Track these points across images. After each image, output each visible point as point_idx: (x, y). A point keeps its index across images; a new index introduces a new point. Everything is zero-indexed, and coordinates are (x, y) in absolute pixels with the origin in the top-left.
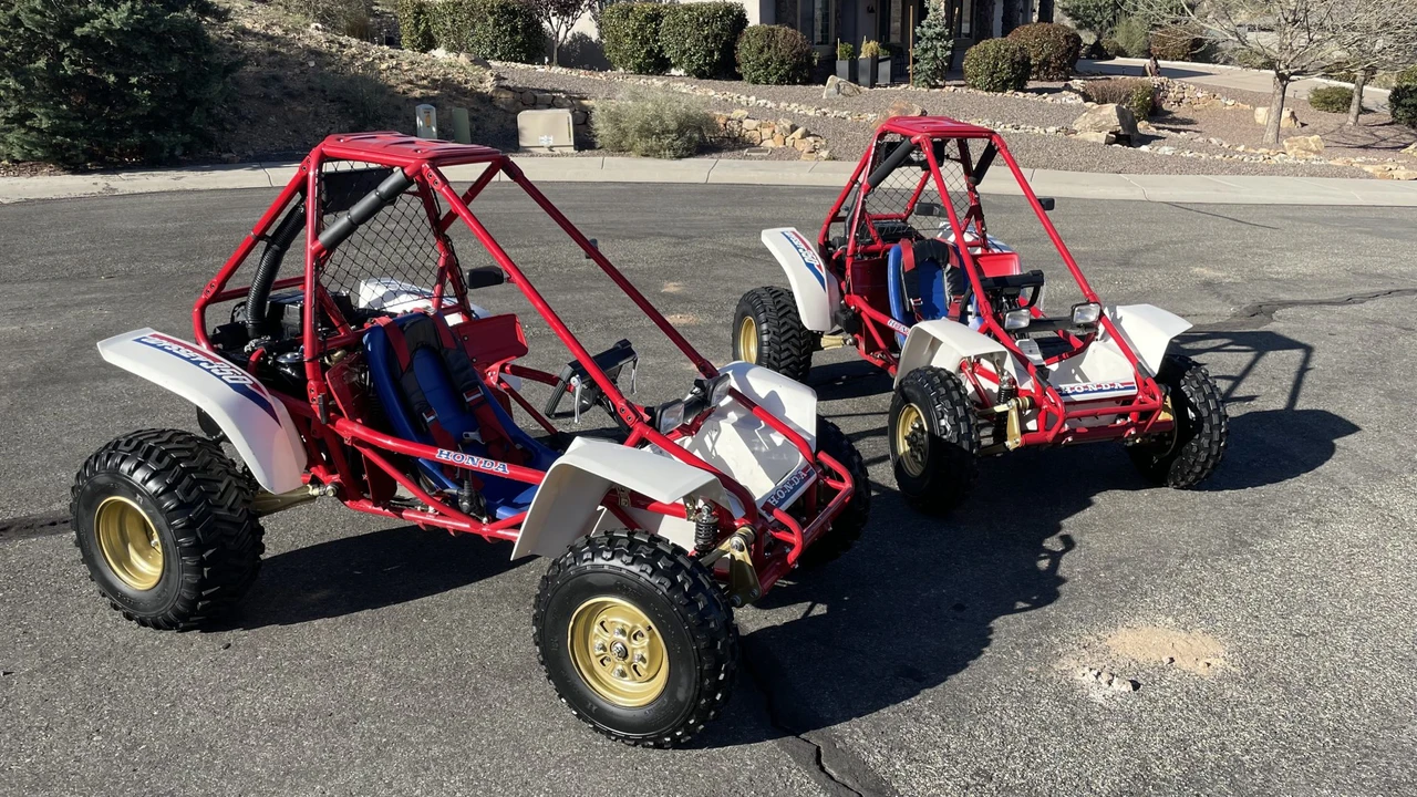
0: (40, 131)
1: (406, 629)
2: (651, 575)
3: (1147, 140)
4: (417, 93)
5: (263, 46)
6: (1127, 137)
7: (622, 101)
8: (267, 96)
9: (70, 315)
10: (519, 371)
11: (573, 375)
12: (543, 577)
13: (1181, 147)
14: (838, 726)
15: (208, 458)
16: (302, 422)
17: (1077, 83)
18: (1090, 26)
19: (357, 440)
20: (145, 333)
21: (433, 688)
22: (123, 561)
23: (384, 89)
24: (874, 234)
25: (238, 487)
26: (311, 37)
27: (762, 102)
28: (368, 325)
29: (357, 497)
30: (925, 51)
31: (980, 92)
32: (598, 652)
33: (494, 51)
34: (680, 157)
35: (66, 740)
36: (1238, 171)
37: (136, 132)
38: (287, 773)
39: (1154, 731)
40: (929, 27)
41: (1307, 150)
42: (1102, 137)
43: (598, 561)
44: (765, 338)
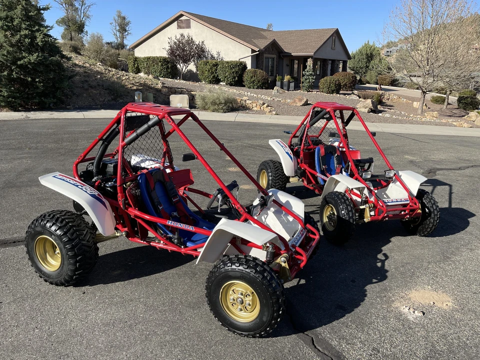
0: (4, 96)
1: (151, 286)
2: (255, 273)
3: (381, 112)
4: (135, 88)
5: (82, 70)
6: (374, 111)
7: (206, 93)
8: (83, 87)
9: (16, 162)
10: (191, 190)
11: (218, 194)
12: (210, 272)
13: (392, 114)
14: (318, 329)
15: (79, 222)
16: (115, 209)
17: (356, 92)
18: (358, 73)
19: (136, 216)
20: (56, 174)
21: (164, 311)
22: (45, 259)
23: (123, 86)
24: (310, 143)
25: (90, 233)
26: (99, 68)
27: (252, 95)
28: (139, 173)
29: (133, 237)
30: (306, 79)
31: (325, 94)
32: (231, 301)
33: (160, 74)
34: (225, 112)
35: (25, 331)
36: (412, 123)
37: (37, 98)
38: (111, 347)
39: (434, 331)
40: (308, 72)
41: (433, 117)
42: (366, 110)
43: (234, 267)
44: (270, 178)
